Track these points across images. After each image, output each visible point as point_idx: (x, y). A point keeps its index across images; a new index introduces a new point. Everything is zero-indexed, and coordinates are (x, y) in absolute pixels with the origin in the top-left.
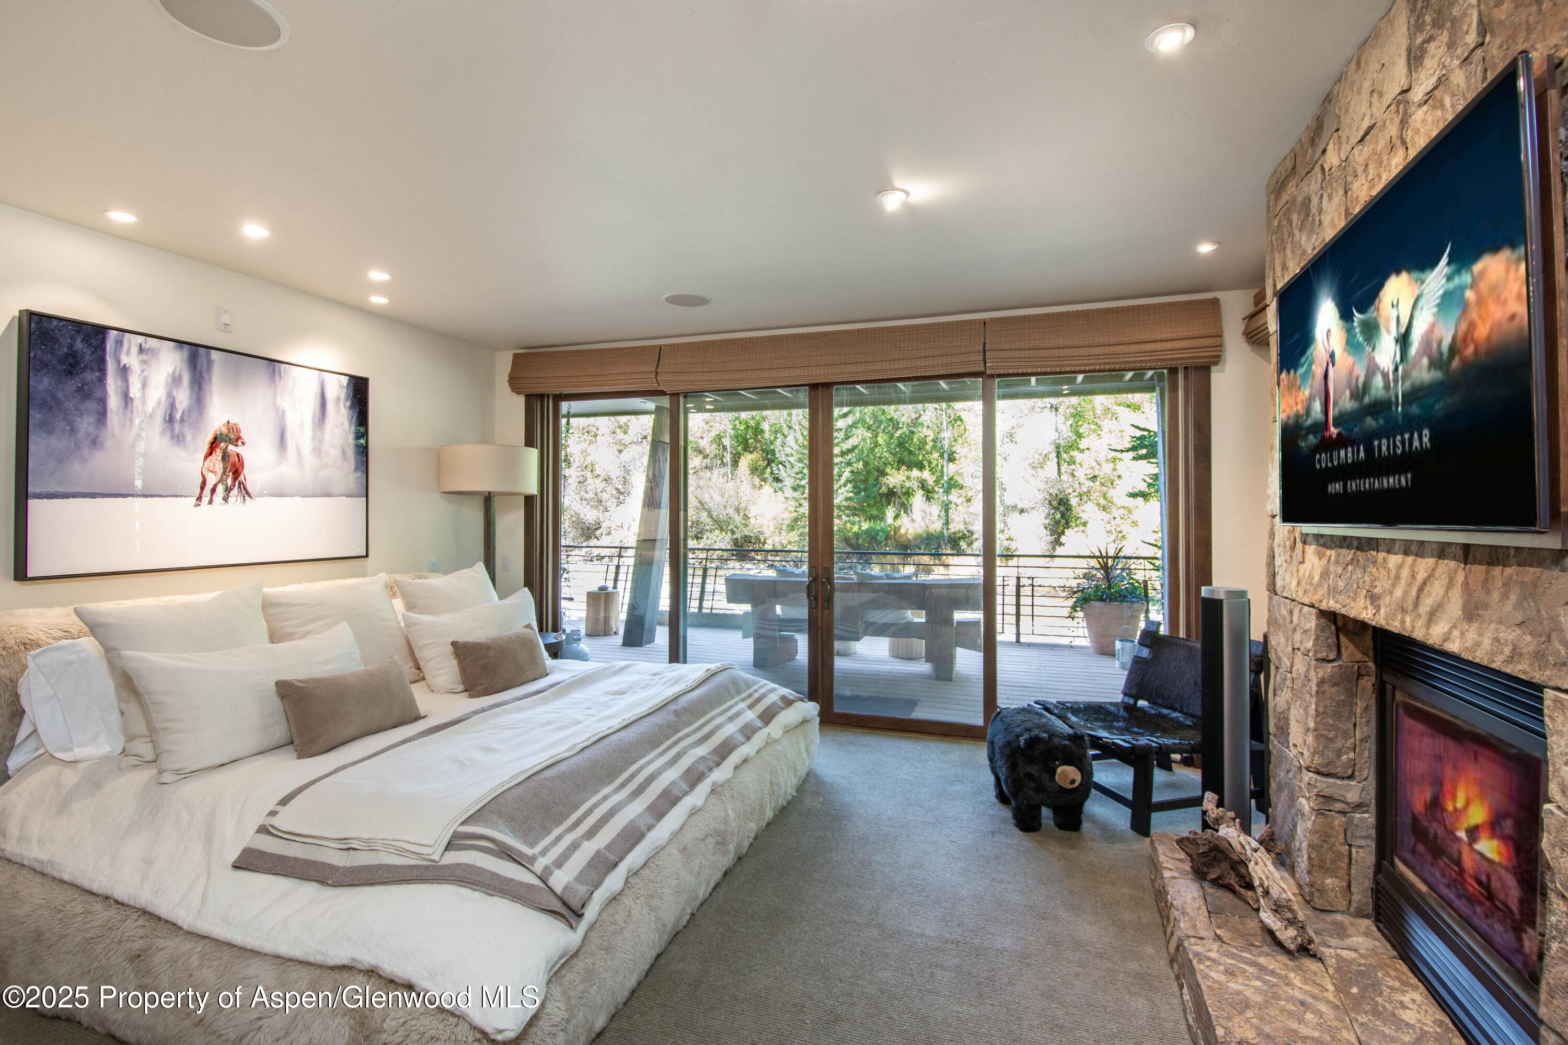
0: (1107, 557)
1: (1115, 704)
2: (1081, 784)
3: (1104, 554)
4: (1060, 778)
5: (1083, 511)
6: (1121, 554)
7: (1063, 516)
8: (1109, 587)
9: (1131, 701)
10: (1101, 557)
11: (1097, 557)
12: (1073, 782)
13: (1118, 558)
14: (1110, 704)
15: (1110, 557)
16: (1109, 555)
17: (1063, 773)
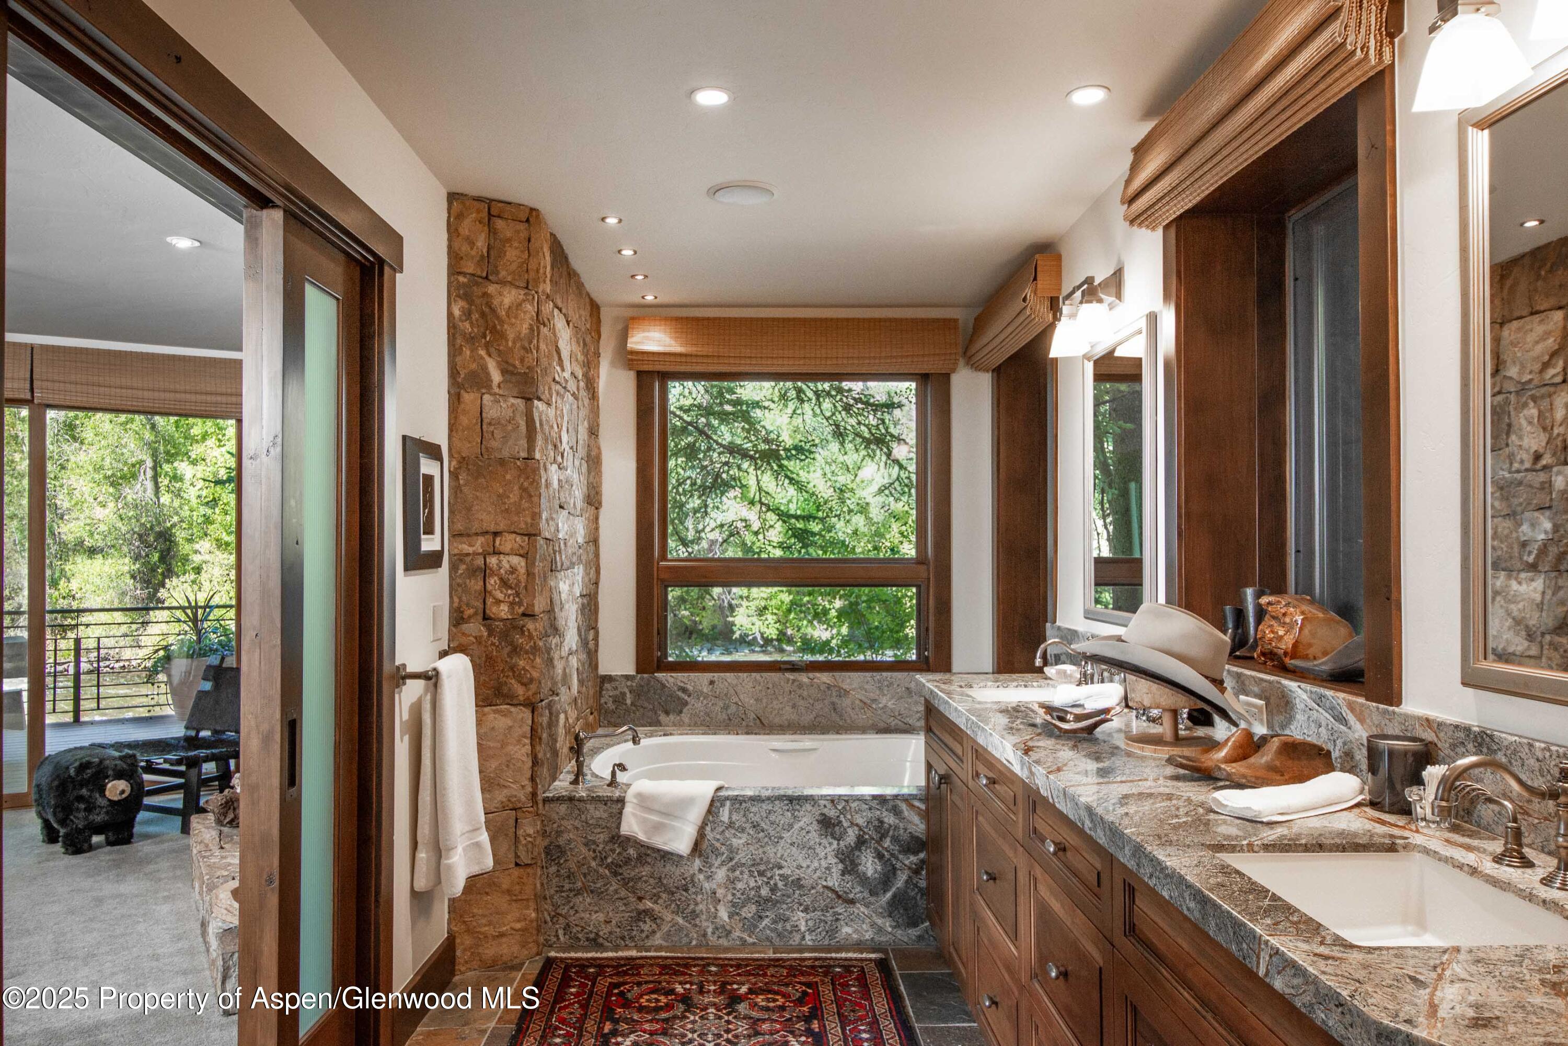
0: (197, 607)
1: (178, 739)
2: (130, 795)
3: (193, 604)
4: (111, 792)
5: (196, 552)
6: (212, 603)
7: (162, 559)
8: (199, 640)
9: (193, 733)
10: (190, 607)
11: (183, 608)
12: (123, 792)
13: (211, 607)
14: (172, 738)
15: (201, 607)
16: (199, 604)
17: (114, 787)
